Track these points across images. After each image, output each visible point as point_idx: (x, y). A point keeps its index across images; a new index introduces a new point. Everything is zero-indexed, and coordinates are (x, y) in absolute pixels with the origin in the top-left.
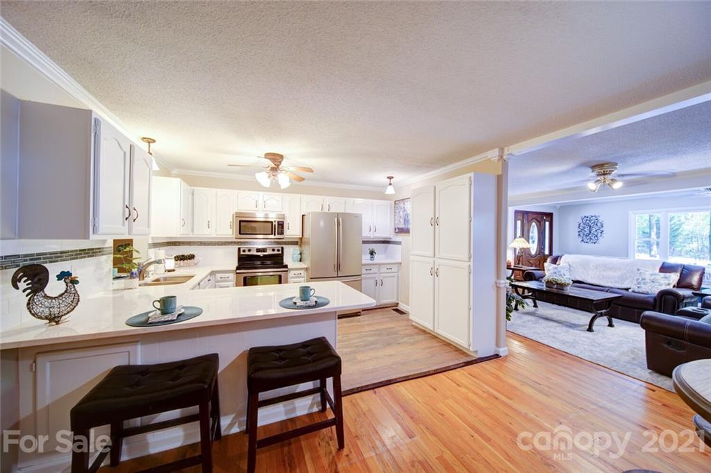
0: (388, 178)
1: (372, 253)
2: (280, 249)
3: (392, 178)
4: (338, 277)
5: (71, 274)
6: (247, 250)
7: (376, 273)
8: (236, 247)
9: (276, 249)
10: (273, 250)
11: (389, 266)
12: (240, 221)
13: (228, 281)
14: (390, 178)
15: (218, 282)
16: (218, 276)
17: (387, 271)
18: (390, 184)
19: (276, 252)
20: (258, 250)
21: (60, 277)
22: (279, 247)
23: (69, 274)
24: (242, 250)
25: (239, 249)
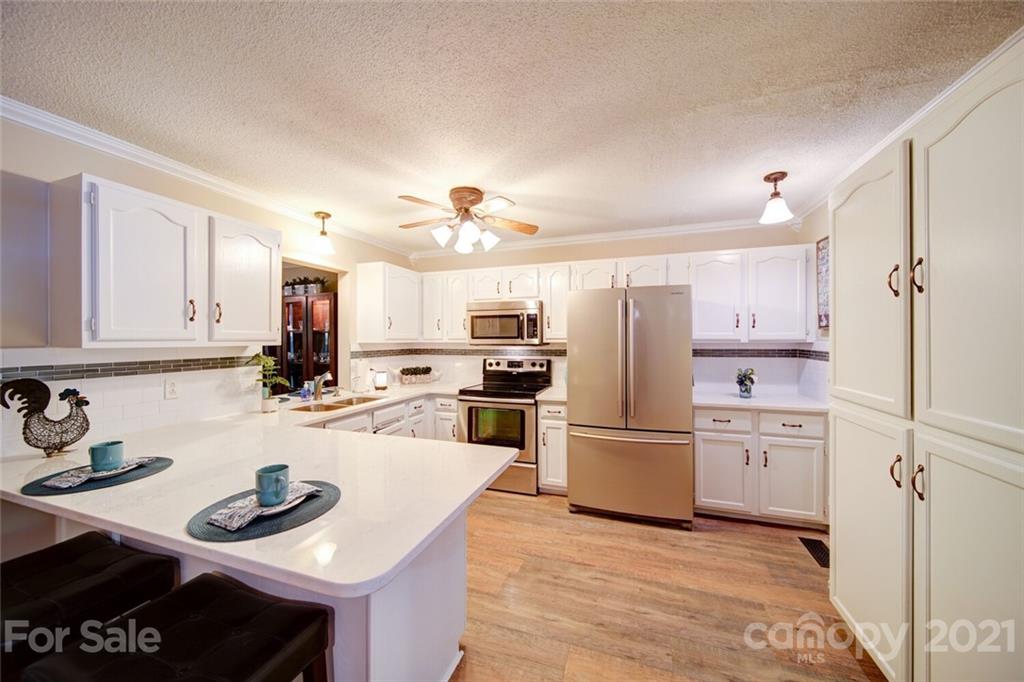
0: (767, 179)
1: (744, 381)
2: (545, 363)
3: (783, 175)
4: (626, 429)
5: (78, 393)
6: (494, 362)
7: (748, 433)
8: (479, 360)
9: (538, 363)
10: (534, 365)
11: (793, 420)
12: (472, 317)
13: (450, 411)
14: (775, 178)
15: (438, 410)
16: (439, 401)
17: (784, 430)
18: (776, 194)
19: (537, 369)
20: (511, 364)
21: (63, 396)
22: (543, 358)
23: (74, 393)
24: (488, 362)
25: (485, 361)
